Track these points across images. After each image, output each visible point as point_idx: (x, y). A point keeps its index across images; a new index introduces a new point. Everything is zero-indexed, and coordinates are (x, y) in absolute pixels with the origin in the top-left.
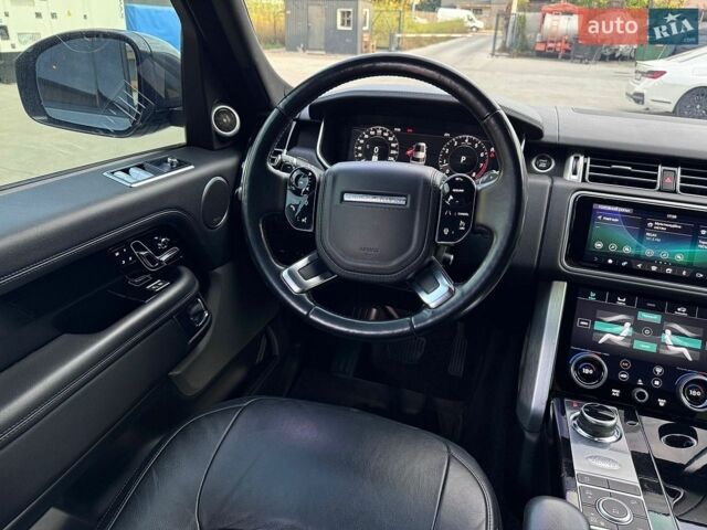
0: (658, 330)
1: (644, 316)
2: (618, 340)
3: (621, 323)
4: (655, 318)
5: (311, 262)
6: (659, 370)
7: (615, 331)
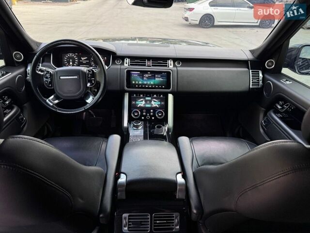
0: (150, 101)
1: (147, 98)
2: (142, 105)
3: (142, 101)
4: (149, 98)
5: (55, 96)
6: (152, 111)
7: (141, 103)
